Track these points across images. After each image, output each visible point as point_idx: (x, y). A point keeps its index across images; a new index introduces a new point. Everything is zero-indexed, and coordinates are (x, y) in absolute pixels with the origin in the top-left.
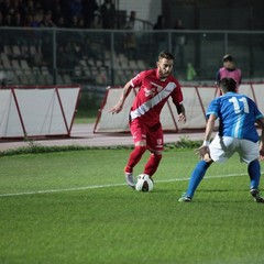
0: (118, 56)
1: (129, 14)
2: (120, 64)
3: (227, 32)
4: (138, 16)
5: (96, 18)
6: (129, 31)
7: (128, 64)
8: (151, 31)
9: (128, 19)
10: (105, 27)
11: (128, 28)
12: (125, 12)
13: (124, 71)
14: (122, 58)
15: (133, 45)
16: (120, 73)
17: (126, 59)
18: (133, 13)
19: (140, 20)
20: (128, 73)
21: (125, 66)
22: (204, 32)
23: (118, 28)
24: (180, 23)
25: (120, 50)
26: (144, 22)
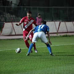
0: (7, 14)
1: (10, 2)
2: (8, 16)
3: (38, 7)
4: (13, 2)
7: (10, 16)
8: (17, 7)
9: (10, 3)
11: (10, 6)
12: (9, 1)
13: (9, 18)
14: (9, 14)
15: (12, 11)
16: (8, 18)
19: (13, 4)
20: (10, 18)
21: (9, 16)
22: (32, 7)
23: (7, 6)
24: (25, 5)
25: (8, 12)
26: (15, 4)
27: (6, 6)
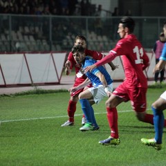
0: (90, 32)
1: (97, 6)
2: (92, 38)
3: (159, 18)
4: (103, 8)
5: (77, 9)
6: (97, 17)
7: (97, 38)
9: (97, 10)
10: (82, 14)
11: (97, 15)
13: (94, 42)
14: (93, 34)
16: (92, 43)
17: (96, 35)
18: (100, 6)
20: (96, 44)
21: (94, 39)
22: (145, 18)
23: (91, 15)
25: (91, 29)
26: (107, 12)
27: (87, 15)
